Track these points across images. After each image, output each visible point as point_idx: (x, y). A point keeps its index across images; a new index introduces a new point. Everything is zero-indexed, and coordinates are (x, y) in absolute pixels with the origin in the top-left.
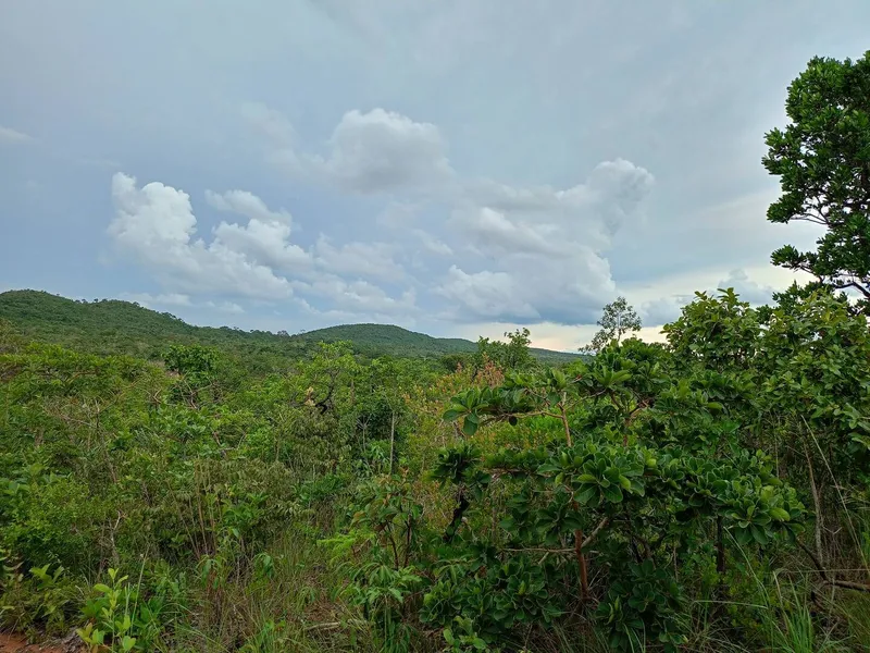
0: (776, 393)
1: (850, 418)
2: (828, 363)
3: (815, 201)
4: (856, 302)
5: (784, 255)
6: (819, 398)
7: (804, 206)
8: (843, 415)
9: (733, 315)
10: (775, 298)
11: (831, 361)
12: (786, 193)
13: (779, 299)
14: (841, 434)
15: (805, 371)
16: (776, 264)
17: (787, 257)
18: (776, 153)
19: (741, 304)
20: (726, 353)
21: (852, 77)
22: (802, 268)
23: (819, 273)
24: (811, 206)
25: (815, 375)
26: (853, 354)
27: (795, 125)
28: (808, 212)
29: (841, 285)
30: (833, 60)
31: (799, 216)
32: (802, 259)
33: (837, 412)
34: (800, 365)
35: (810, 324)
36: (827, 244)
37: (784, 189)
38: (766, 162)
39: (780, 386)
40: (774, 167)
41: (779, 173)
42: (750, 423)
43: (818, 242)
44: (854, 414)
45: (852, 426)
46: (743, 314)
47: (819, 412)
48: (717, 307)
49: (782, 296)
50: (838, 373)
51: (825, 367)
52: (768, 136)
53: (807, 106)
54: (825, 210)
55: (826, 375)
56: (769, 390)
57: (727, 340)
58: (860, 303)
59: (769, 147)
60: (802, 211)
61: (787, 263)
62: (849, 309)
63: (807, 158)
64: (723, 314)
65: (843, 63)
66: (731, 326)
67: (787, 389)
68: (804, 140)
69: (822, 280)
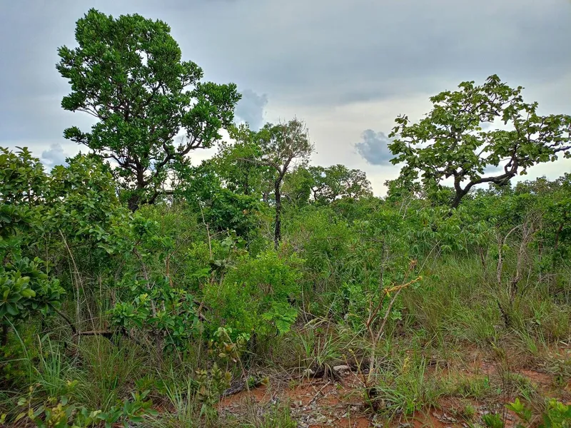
0: (54, 219)
1: (98, 234)
2: (87, 200)
3: (92, 101)
4: (115, 168)
5: (72, 132)
6: (81, 223)
7: (86, 103)
8: (94, 232)
9: (27, 166)
10: (67, 161)
11: (89, 199)
12: (74, 92)
13: (70, 162)
14: (93, 244)
15: (74, 205)
16: (67, 137)
17: (73, 134)
18: (65, 62)
19: (33, 159)
20: (20, 192)
21: (113, 27)
22: (84, 143)
23: (92, 147)
24: (89, 104)
25: (80, 208)
26: (103, 195)
27: (81, 49)
28: (87, 107)
29: (106, 156)
30: (103, 14)
31: (82, 108)
32: (83, 137)
33: (90, 231)
34: (70, 202)
35: (78, 176)
36: (98, 128)
37: (73, 89)
38: (58, 68)
39: (57, 215)
40: (65, 73)
41: (68, 77)
42: (37, 241)
43: (92, 127)
44: (100, 231)
45: (99, 239)
46: (34, 166)
47: (81, 231)
48: (15, 159)
49: (72, 160)
50: (93, 206)
51: (85, 203)
52: (60, 50)
53: (87, 37)
54: (98, 107)
55: (86, 208)
56: (49, 217)
57: (21, 183)
58: (117, 169)
59: (61, 58)
60: (84, 106)
61: (73, 138)
62: (111, 172)
63: (86, 71)
64: (20, 164)
65: (108, 17)
66: (24, 173)
67: (61, 216)
68: (87, 60)
69: (95, 152)
